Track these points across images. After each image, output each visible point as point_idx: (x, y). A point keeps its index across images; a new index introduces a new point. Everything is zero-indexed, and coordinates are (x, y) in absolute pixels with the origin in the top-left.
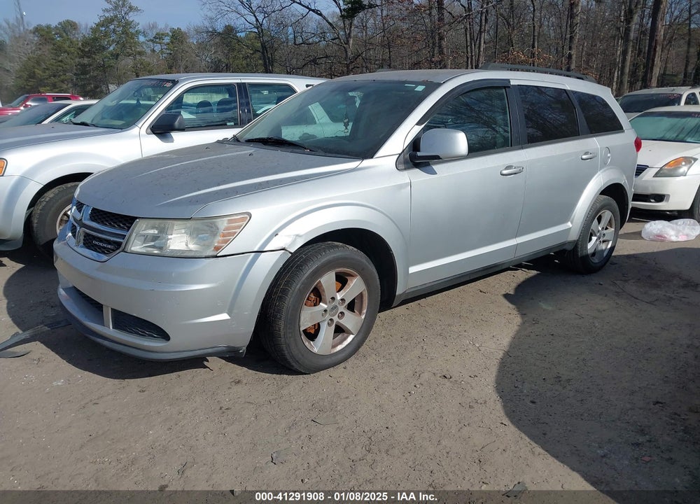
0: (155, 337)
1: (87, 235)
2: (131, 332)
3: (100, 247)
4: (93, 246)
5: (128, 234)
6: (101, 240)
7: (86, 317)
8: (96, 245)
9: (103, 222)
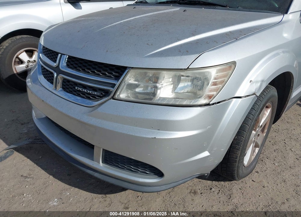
0: (147, 173)
1: (65, 81)
2: (123, 168)
3: (84, 93)
4: (75, 91)
5: (118, 84)
6: (85, 87)
7: (71, 150)
8: (79, 91)
9: (84, 70)
